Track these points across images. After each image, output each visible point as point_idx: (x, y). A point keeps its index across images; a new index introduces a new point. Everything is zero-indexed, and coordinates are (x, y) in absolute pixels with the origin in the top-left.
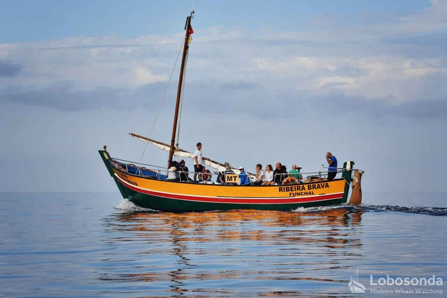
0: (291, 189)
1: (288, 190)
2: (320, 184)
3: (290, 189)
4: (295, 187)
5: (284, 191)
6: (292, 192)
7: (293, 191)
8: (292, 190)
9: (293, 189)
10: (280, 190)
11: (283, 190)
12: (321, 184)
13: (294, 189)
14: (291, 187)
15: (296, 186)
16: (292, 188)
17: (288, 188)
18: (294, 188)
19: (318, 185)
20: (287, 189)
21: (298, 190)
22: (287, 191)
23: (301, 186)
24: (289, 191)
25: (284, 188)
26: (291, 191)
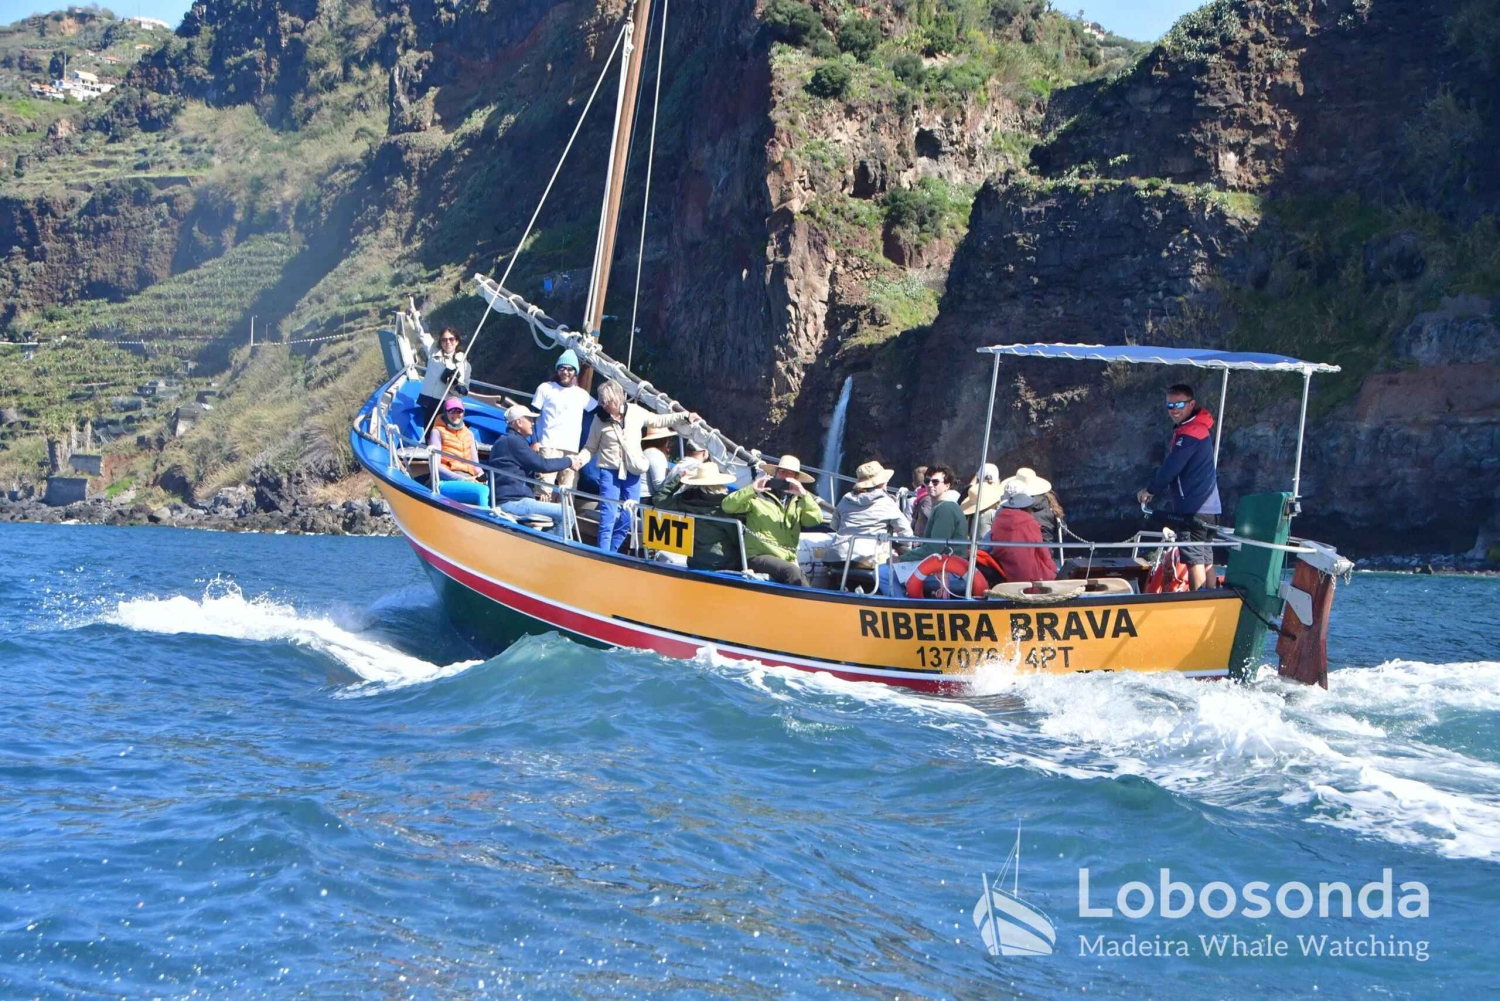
0: (920, 627)
1: (903, 631)
2: (1081, 611)
3: (913, 625)
4: (940, 618)
5: (887, 635)
6: (927, 645)
7: (932, 638)
8: (926, 632)
9: (930, 626)
10: (867, 625)
11: (879, 626)
12: (1090, 615)
13: (935, 631)
14: (919, 617)
15: (946, 613)
16: (925, 621)
17: (902, 620)
18: (934, 621)
19: (1073, 616)
20: (898, 626)
21: (954, 637)
22: (899, 636)
23: (974, 615)
24: (909, 635)
25: (884, 615)
26: (921, 637)
